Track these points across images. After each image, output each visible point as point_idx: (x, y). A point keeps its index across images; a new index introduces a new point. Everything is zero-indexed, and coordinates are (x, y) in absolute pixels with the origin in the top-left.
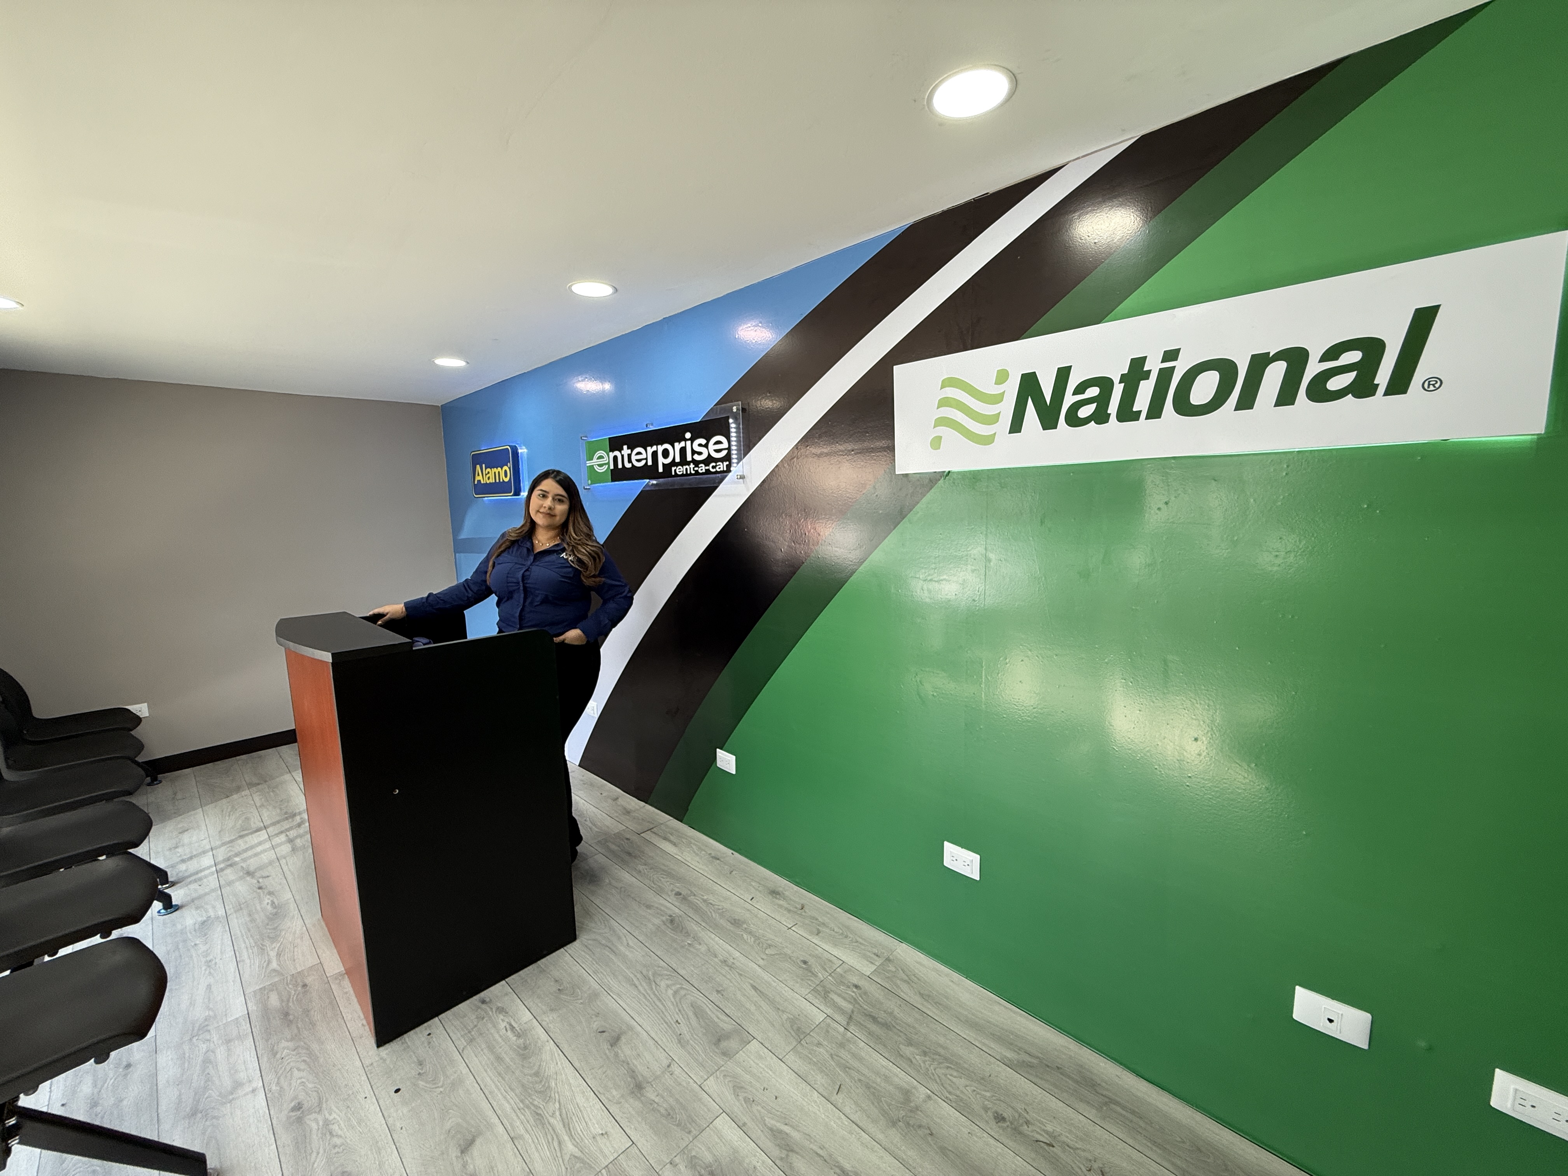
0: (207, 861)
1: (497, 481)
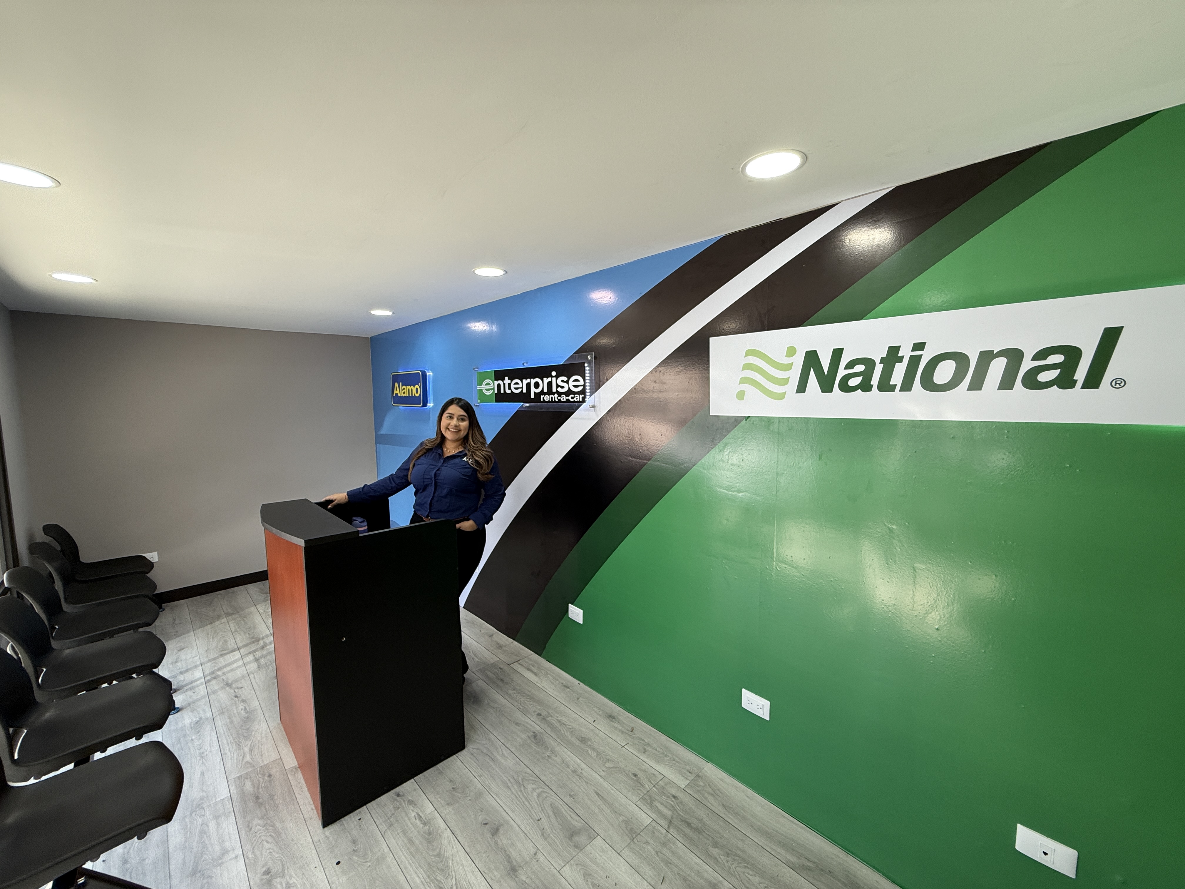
0: (198, 674)
1: (410, 395)
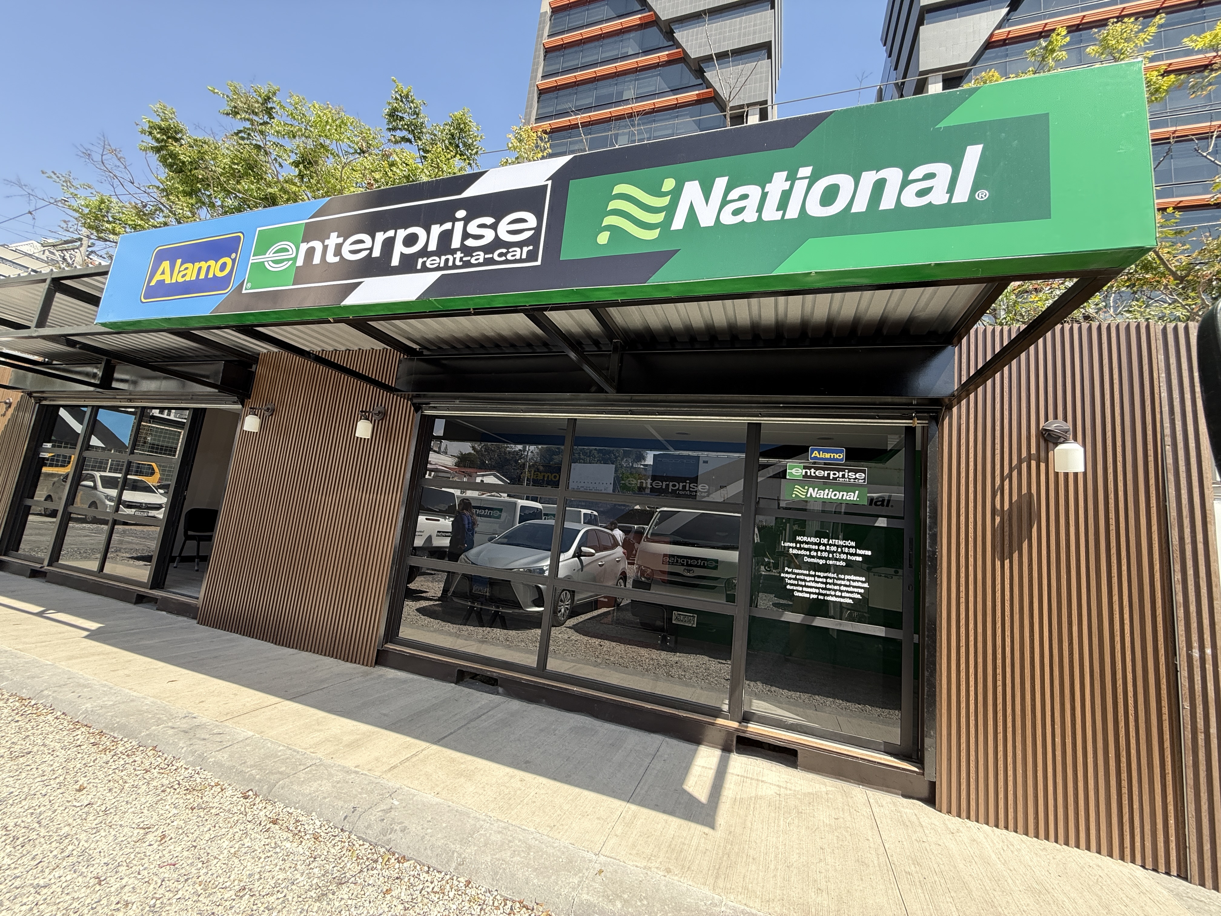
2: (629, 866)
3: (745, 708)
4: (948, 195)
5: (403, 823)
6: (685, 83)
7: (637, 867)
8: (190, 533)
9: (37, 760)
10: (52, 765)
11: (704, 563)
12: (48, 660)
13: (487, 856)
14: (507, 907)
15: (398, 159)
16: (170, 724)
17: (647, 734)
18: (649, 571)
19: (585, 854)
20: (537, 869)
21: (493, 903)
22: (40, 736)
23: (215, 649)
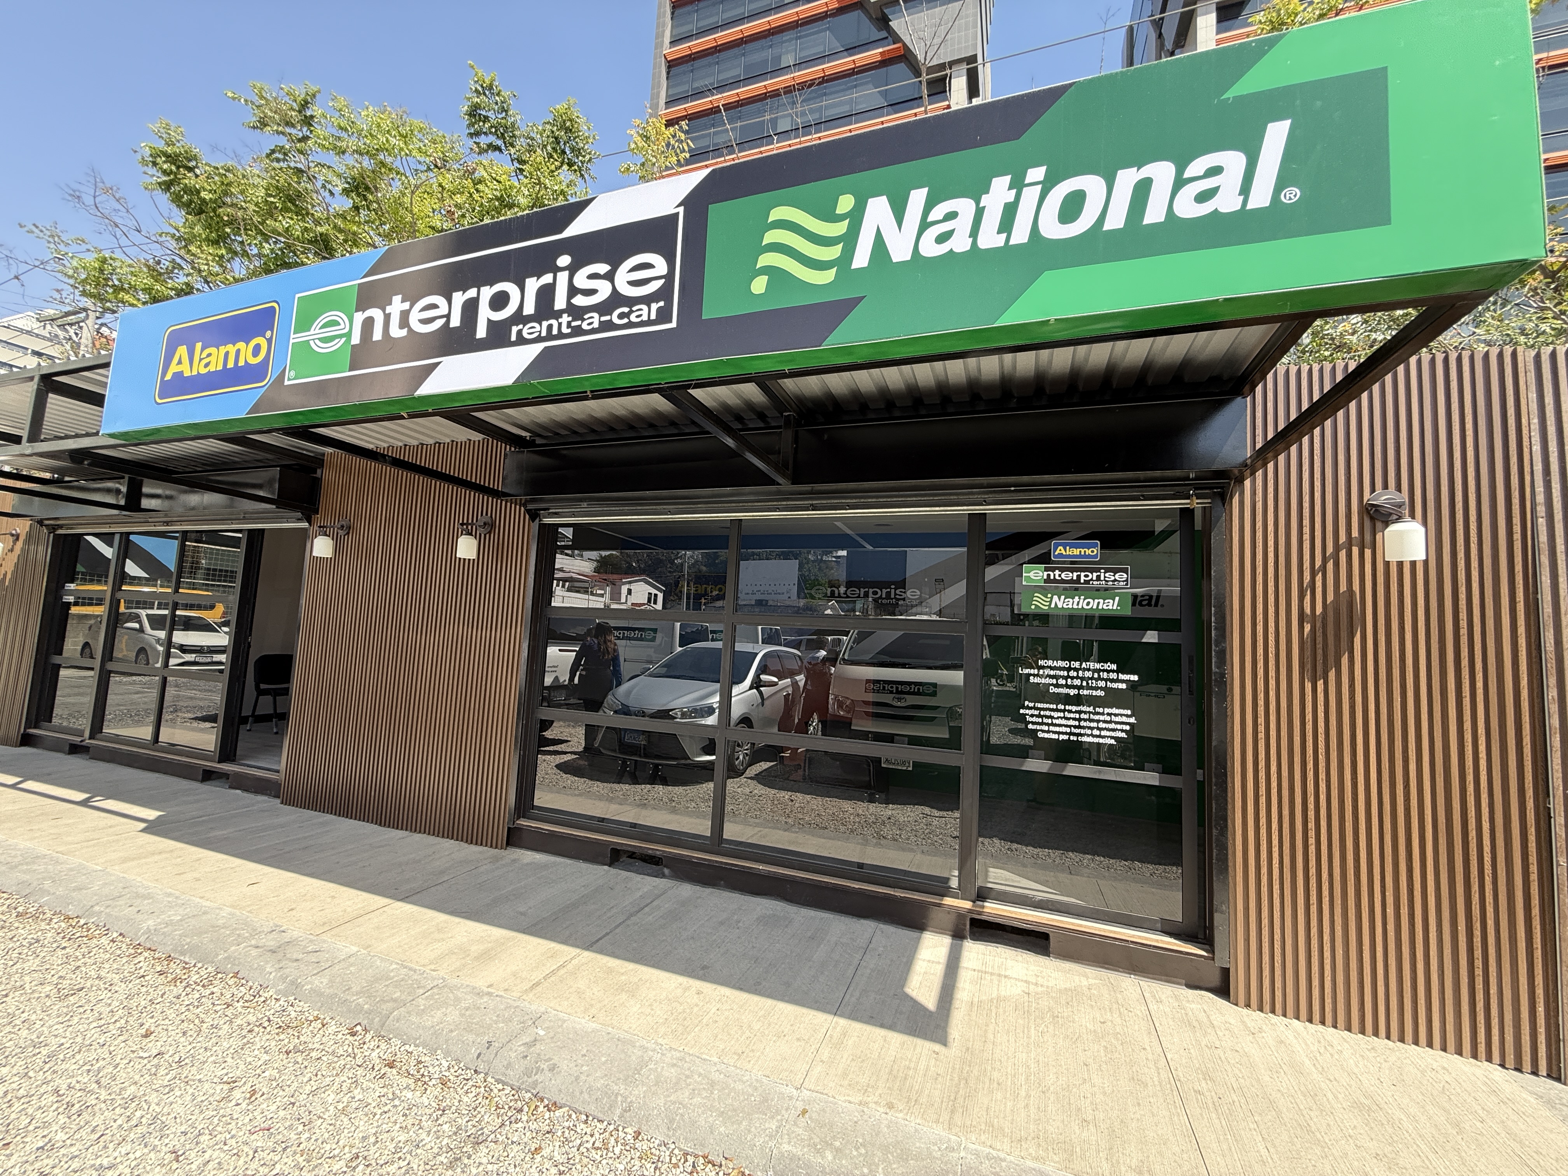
2: (840, 1102)
3: (979, 883)
4: (1242, 197)
5: (550, 1059)
6: (863, 39)
7: (850, 1102)
8: (263, 686)
9: (92, 999)
10: (110, 1005)
11: (919, 689)
12: (97, 864)
13: (660, 1099)
14: (688, 1164)
15: (485, 175)
16: (253, 942)
17: (855, 920)
18: (848, 703)
19: (783, 1089)
20: (723, 1112)
21: (671, 1159)
22: (94, 966)
23: (305, 838)
